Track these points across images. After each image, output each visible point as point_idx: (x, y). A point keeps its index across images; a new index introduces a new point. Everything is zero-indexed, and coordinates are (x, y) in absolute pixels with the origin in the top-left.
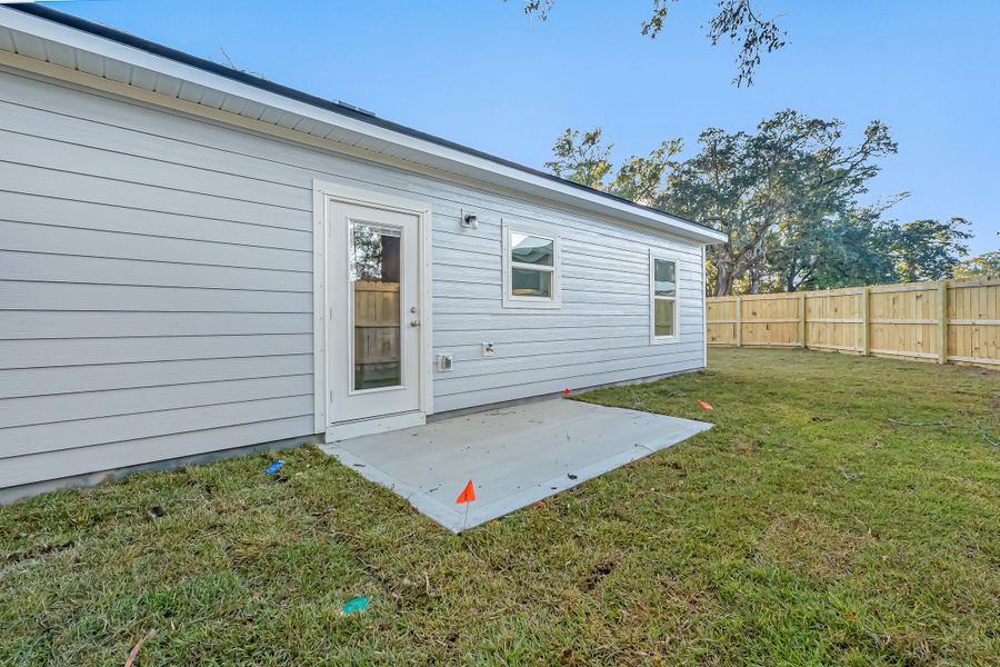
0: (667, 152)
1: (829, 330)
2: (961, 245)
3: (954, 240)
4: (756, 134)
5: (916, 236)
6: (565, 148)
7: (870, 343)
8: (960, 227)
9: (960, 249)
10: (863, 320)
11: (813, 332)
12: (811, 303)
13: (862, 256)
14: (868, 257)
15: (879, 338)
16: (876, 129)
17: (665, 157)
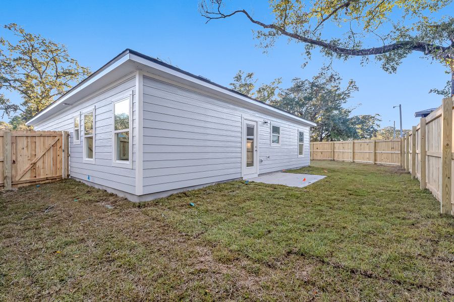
0: (276, 83)
1: (341, 154)
2: (378, 124)
3: (376, 122)
4: (312, 81)
5: (364, 120)
6: (238, 78)
7: (354, 158)
8: (377, 117)
9: (378, 126)
10: (352, 151)
11: (336, 155)
12: (336, 145)
13: (347, 128)
14: (349, 129)
15: (356, 157)
16: (352, 82)
17: (275, 85)
